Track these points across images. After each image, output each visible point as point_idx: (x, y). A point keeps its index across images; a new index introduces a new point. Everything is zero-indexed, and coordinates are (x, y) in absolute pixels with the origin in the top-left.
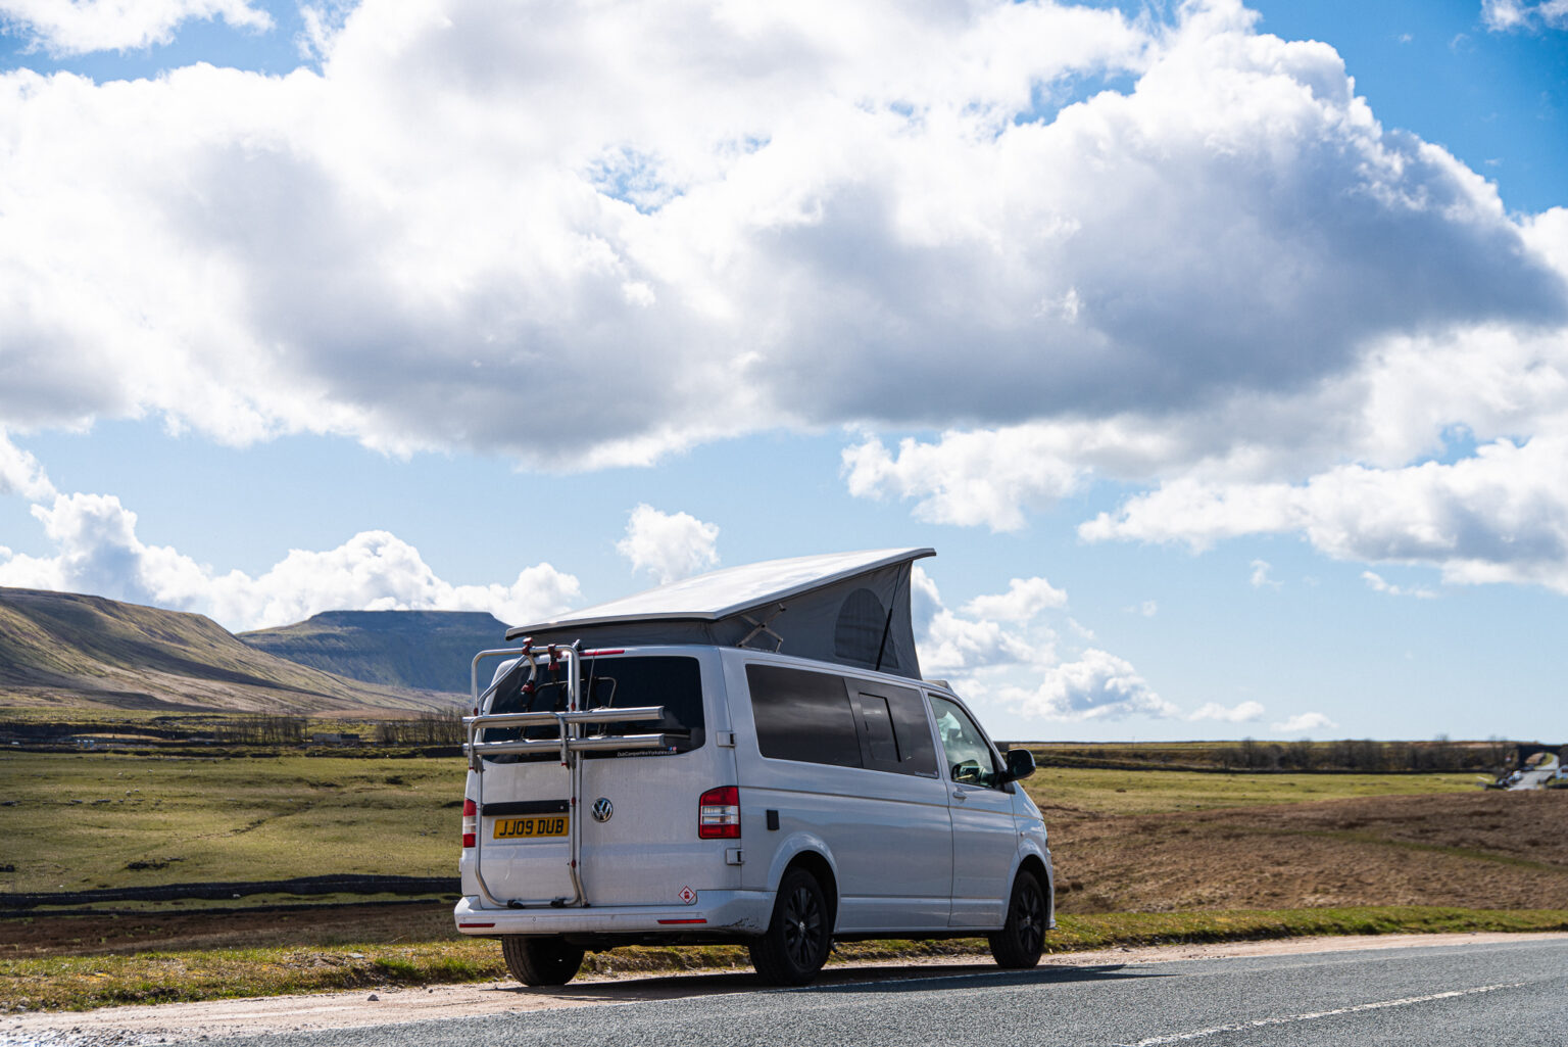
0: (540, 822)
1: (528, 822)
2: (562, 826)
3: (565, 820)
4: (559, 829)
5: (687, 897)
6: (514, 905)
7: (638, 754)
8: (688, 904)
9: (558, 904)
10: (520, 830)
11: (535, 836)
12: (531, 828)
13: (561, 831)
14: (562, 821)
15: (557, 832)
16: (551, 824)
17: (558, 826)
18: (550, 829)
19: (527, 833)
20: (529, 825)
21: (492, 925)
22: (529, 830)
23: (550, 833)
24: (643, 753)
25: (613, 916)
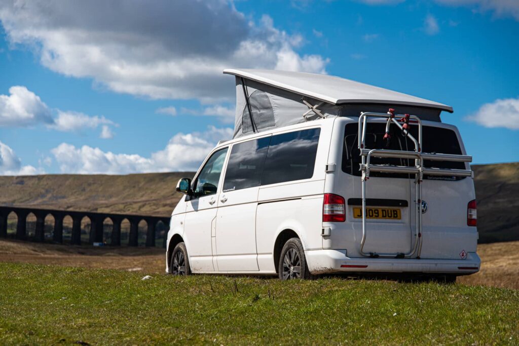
0: (383, 211)
1: (375, 210)
2: (397, 214)
3: (398, 211)
4: (396, 215)
5: (463, 255)
6: (374, 256)
7: (438, 178)
8: (462, 259)
9: (401, 256)
10: (371, 215)
11: (380, 218)
12: (378, 213)
13: (397, 217)
14: (396, 211)
15: (394, 217)
16: (390, 212)
17: (394, 214)
18: (390, 215)
19: (375, 216)
20: (376, 212)
21: (366, 266)
22: (377, 215)
23: (390, 217)
24: (441, 178)
25: (436, 264)
